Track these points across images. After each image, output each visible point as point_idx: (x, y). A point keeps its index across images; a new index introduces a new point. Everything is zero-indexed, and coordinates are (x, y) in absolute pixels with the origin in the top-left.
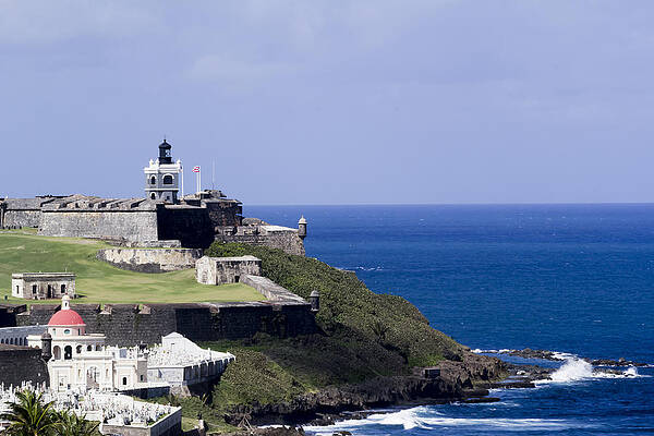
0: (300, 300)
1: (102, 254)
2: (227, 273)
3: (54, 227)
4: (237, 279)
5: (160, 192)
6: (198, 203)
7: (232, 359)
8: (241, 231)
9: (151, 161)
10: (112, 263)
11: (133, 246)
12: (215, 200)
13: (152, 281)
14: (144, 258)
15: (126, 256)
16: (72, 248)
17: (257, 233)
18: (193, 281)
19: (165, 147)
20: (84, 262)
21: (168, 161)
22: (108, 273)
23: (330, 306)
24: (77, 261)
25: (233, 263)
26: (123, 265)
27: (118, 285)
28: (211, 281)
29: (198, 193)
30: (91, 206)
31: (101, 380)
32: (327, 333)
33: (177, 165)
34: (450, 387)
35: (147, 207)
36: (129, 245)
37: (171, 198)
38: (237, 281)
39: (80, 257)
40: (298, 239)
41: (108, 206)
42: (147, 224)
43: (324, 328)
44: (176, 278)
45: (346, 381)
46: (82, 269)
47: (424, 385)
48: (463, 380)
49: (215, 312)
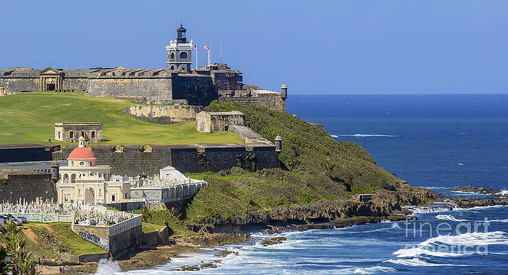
0: (268, 143)
1: (127, 109)
2: (219, 124)
3: (97, 91)
4: (227, 128)
5: (178, 65)
6: (209, 73)
7: (204, 185)
8: (238, 93)
9: (172, 41)
10: (135, 116)
11: (151, 104)
12: (222, 71)
13: (163, 130)
14: (159, 112)
15: (145, 111)
16: (106, 105)
17: (250, 95)
18: (194, 130)
19: (182, 30)
20: (115, 116)
21: (184, 41)
22: (131, 124)
23: (293, 148)
24: (109, 115)
25: (223, 116)
26: (142, 118)
27: (136, 132)
28: (207, 130)
29: (209, 66)
30: (124, 74)
31: (97, 197)
32: (289, 168)
33: (191, 44)
34: (379, 209)
35: (165, 75)
36: (149, 103)
37: (186, 69)
38: (227, 130)
39: (111, 112)
40: (281, 100)
41: (136, 74)
42: (164, 87)
43: (287, 164)
44: (182, 127)
45: (294, 202)
46: (112, 121)
47: (359, 206)
48: (393, 204)
49: (201, 152)
